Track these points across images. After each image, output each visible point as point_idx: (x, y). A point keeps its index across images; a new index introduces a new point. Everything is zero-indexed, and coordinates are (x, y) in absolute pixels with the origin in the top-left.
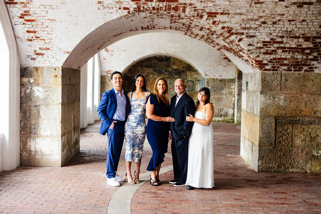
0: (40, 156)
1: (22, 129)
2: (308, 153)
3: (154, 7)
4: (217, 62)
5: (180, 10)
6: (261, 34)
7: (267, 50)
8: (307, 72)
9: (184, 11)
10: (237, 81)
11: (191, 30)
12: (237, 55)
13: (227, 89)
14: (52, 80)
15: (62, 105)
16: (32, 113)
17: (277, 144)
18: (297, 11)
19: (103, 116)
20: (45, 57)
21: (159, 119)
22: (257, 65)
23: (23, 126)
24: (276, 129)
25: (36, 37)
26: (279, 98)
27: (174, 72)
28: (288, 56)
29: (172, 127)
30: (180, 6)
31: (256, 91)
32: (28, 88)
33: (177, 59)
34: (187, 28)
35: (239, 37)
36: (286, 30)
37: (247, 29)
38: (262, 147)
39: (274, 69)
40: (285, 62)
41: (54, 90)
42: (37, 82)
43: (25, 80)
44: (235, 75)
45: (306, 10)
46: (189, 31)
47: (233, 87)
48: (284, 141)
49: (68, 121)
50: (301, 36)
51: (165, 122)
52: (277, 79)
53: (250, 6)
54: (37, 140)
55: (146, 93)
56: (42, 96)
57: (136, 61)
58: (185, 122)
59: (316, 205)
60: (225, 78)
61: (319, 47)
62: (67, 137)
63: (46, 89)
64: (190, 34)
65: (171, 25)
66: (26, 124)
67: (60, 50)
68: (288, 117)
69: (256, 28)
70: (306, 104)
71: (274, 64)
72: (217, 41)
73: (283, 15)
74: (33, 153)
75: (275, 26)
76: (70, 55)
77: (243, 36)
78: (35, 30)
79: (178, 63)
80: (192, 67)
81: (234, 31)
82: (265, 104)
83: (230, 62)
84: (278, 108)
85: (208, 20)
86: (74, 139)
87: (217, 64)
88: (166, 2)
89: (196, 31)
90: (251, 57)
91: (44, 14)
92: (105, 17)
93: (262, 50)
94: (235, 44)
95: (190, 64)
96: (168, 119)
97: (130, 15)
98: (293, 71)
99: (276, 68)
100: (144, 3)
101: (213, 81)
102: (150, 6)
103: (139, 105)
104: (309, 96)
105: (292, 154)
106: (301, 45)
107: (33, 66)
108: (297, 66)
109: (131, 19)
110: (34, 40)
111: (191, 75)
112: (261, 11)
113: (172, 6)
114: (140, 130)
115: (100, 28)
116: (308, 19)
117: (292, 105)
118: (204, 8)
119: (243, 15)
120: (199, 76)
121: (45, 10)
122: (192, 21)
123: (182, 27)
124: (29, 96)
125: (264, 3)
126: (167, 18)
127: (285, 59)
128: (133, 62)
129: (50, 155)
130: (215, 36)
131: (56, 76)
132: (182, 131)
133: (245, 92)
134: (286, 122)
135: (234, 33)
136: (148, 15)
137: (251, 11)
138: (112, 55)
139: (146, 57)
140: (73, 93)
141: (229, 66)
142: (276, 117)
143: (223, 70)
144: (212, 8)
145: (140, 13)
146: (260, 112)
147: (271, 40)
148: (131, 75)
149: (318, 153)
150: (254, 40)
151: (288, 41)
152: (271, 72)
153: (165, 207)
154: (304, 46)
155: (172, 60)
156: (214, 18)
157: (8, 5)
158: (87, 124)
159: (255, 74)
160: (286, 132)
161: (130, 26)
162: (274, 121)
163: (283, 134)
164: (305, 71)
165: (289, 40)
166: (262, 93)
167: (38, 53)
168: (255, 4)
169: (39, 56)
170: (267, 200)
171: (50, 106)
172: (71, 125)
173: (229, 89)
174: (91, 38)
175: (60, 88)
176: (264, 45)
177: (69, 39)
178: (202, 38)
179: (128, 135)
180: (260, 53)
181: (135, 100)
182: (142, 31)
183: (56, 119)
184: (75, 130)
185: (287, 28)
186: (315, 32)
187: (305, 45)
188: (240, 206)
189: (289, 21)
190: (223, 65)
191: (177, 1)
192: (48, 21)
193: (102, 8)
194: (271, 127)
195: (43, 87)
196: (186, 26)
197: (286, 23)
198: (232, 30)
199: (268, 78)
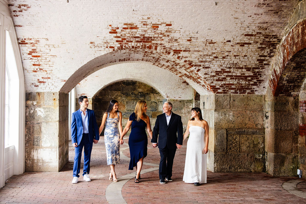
0: (41, 164)
1: (27, 142)
2: (252, 156)
3: (133, 46)
4: (177, 85)
5: (152, 48)
6: (214, 66)
7: (219, 78)
8: (249, 94)
9: (156, 49)
10: (194, 102)
11: (159, 62)
12: (196, 81)
13: (186, 109)
14: (51, 102)
15: (59, 122)
16: (35, 129)
17: (228, 150)
18: (240, 48)
20: (46, 84)
22: (211, 89)
23: (27, 139)
24: (227, 138)
25: (40, 69)
26: (229, 114)
27: (140, 94)
28: (235, 82)
30: (153, 45)
31: (211, 109)
32: (32, 109)
33: (142, 83)
35: (197, 68)
37: (204, 62)
38: (217, 153)
39: (225, 92)
40: (233, 87)
41: (53, 110)
42: (39, 104)
43: (30, 102)
44: (192, 96)
45: (246, 48)
46: (157, 62)
48: (234, 148)
49: (62, 135)
50: (244, 67)
52: (227, 100)
53: (206, 45)
54: (39, 151)
56: (43, 115)
59: (256, 191)
60: (184, 99)
61: (257, 75)
62: (62, 149)
63: (47, 110)
64: (158, 65)
65: (144, 58)
66: (30, 138)
67: (58, 79)
68: (236, 129)
69: (210, 61)
70: (249, 118)
71: (224, 88)
72: (180, 70)
73: (230, 52)
74: (36, 161)
75: (224, 59)
76: (66, 83)
77: (201, 68)
78: (40, 64)
79: (143, 86)
80: (155, 90)
81: (193, 64)
82: (218, 119)
83: (188, 86)
84: (228, 122)
85: (174, 55)
86: (65, 151)
87: (177, 87)
88: (142, 43)
89: (163, 62)
90: (206, 83)
91: (48, 51)
92: (95, 53)
93: (215, 78)
94: (194, 73)
97: (114, 52)
98: (239, 94)
100: (125, 43)
101: (173, 102)
102: (130, 46)
104: (251, 112)
105: (240, 158)
106: (244, 74)
107: (36, 91)
108: (242, 89)
109: (114, 54)
110: (38, 71)
111: (154, 97)
112: (214, 49)
113: (147, 45)
115: (91, 61)
116: (248, 54)
117: (239, 120)
118: (171, 46)
119: (200, 52)
120: (161, 98)
121: (49, 48)
122: (161, 55)
123: (152, 59)
124: (33, 115)
126: (142, 54)
127: (233, 84)
128: (104, 86)
129: (50, 163)
130: (178, 67)
131: (54, 99)
134: (235, 133)
136: (128, 51)
137: (206, 49)
140: (65, 113)
142: (227, 129)
143: (182, 93)
144: (177, 47)
145: (122, 51)
146: (215, 125)
147: (221, 70)
149: (259, 157)
150: (209, 70)
151: (234, 71)
152: (223, 94)
153: (147, 195)
154: (247, 75)
155: (137, 84)
156: (179, 54)
157: (20, 45)
159: (210, 96)
160: (234, 140)
161: (111, 59)
162: (225, 132)
163: (233, 142)
164: (248, 93)
166: (215, 110)
167: (40, 82)
168: (209, 44)
170: (221, 190)
171: (50, 123)
172: (64, 139)
173: (187, 109)
175: (57, 109)
176: (216, 74)
177: (66, 70)
178: (167, 67)
179: (108, 145)
180: (214, 80)
183: (54, 134)
184: (66, 143)
185: (233, 61)
186: (254, 64)
187: (247, 73)
188: (202, 193)
189: (235, 56)
190: (182, 88)
191: (151, 42)
192: (51, 57)
193: (93, 47)
194: (223, 137)
195: (44, 108)
196: (155, 59)
197: (232, 58)
198: (192, 63)
199: (220, 99)
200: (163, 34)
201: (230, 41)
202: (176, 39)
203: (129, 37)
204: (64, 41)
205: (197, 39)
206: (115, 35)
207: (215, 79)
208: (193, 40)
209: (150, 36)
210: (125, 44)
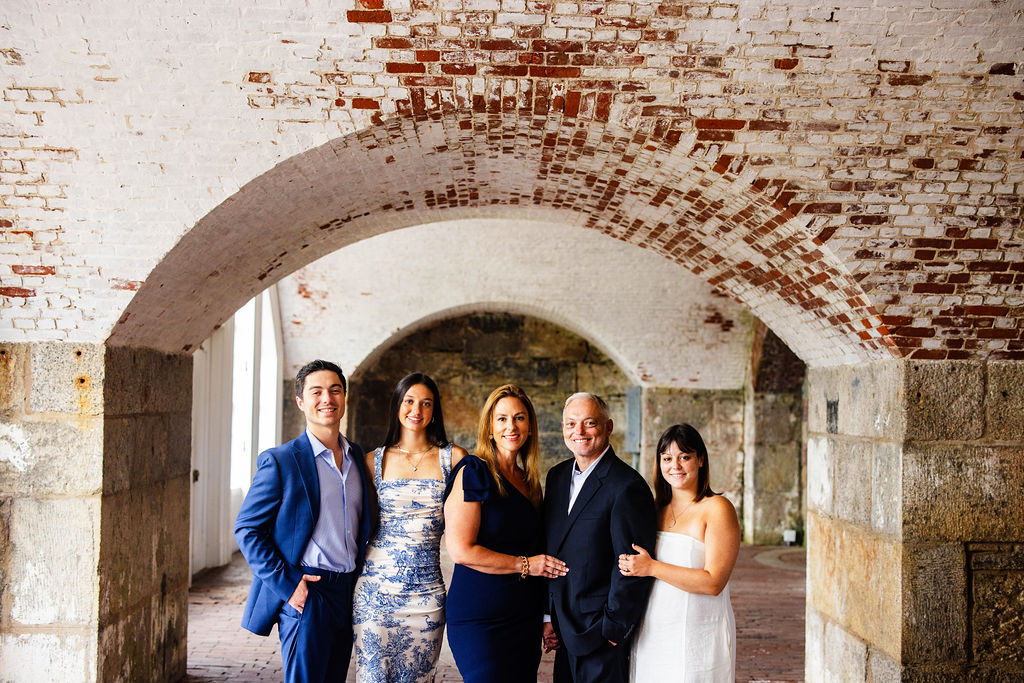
3: (481, 97)
4: (683, 332)
5: (584, 109)
6: (910, 209)
7: (932, 276)
9: (603, 114)
10: (752, 398)
11: (616, 204)
12: (800, 298)
13: (717, 426)
14: (65, 397)
15: (104, 497)
17: (975, 651)
19: (259, 554)
20: (38, 302)
21: (499, 565)
22: (888, 338)
24: (968, 592)
26: (977, 466)
27: (536, 366)
28: (1015, 297)
29: (555, 599)
30: (585, 92)
31: (878, 439)
33: (545, 324)
34: (602, 195)
35: (821, 222)
36: (1011, 191)
37: (857, 189)
38: (914, 665)
39: (956, 350)
40: (1001, 323)
41: (71, 436)
42: (4, 407)
44: (743, 375)
46: (606, 211)
47: (738, 417)
48: (1004, 641)
49: (131, 560)
51: (529, 577)
52: (969, 391)
53: (873, 92)
55: (443, 453)
56: (22, 462)
57: (404, 329)
58: (614, 581)
60: (711, 388)
62: (128, 629)
63: (41, 434)
64: (610, 224)
65: (542, 183)
67: (96, 277)
68: (1017, 542)
69: (891, 186)
71: (956, 332)
72: (715, 245)
73: (1004, 130)
75: (968, 175)
76: (136, 295)
77: (839, 220)
79: (548, 336)
80: (596, 349)
81: (801, 198)
82: (924, 491)
84: (976, 505)
85: (699, 150)
86: (159, 630)
87: (684, 339)
88: (528, 76)
89: (635, 207)
90: (862, 304)
91: (26, 123)
92: (278, 138)
93: (913, 277)
94: (799, 252)
95: (589, 340)
96: (539, 565)
97: (381, 133)
99: (963, 349)
100: (438, 81)
101: (668, 398)
102: (463, 93)
103: (414, 503)
109: (387, 151)
111: (594, 378)
112: (914, 115)
113: (556, 93)
114: (420, 611)
115: (259, 186)
118: (685, 100)
119: (840, 131)
120: (618, 381)
121: (30, 107)
122: (629, 159)
123: (584, 190)
125: (929, 82)
126: (529, 153)
127: (1002, 311)
131: (82, 381)
132: (605, 619)
133: (824, 442)
134: (1010, 564)
135: (802, 205)
136: (456, 133)
137: (876, 115)
138: (324, 308)
139: (439, 318)
140: (161, 448)
141: (725, 346)
142: (966, 544)
143: (702, 361)
144: (718, 102)
145: (424, 125)
146: (905, 523)
147: (947, 234)
148: (388, 377)
150: (883, 233)
151: (1016, 237)
152: (945, 362)
155: (526, 326)
156: (726, 143)
158: (230, 553)
159: (871, 370)
160: (1009, 603)
161: (383, 187)
162: (960, 558)
163: (999, 611)
165: (1020, 236)
166: (908, 445)
167: (8, 289)
168: (892, 84)
169: (10, 298)
171: (55, 502)
172: (150, 576)
173: (723, 425)
174: (228, 231)
175: (98, 427)
176: (918, 255)
177: (131, 230)
178: (654, 235)
179: (367, 633)
180: (903, 287)
181: (398, 485)
182: (429, 212)
183: (79, 557)
184: (164, 594)
185: (1016, 185)
190: (703, 342)
191: (574, 73)
192: (46, 156)
193: (264, 100)
194: (950, 583)
195: (28, 426)
196: (599, 189)
197: (1011, 166)
198: (794, 195)
199: (933, 387)
200: (643, 25)
201: (1007, 69)
202: (711, 59)
203: (456, 42)
204: (104, 67)
205: (828, 56)
206: (378, 30)
207: (908, 280)
208: (807, 63)
209: (572, 38)
210: (438, 84)
